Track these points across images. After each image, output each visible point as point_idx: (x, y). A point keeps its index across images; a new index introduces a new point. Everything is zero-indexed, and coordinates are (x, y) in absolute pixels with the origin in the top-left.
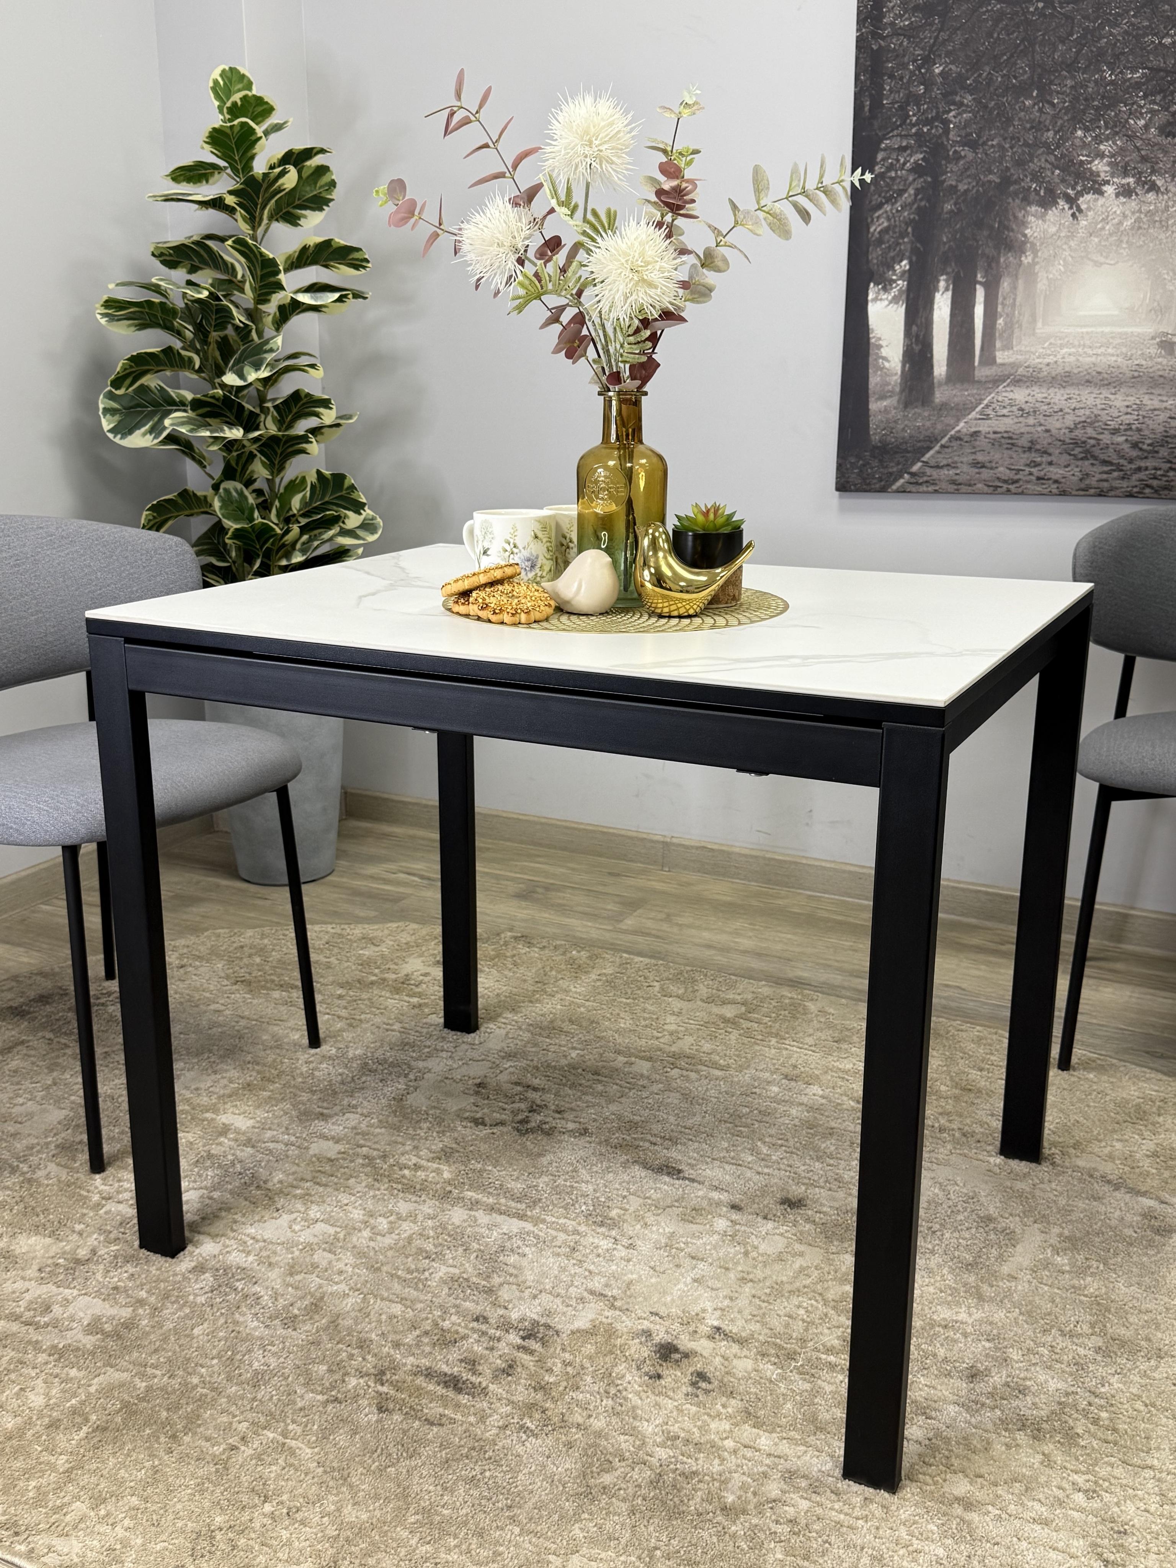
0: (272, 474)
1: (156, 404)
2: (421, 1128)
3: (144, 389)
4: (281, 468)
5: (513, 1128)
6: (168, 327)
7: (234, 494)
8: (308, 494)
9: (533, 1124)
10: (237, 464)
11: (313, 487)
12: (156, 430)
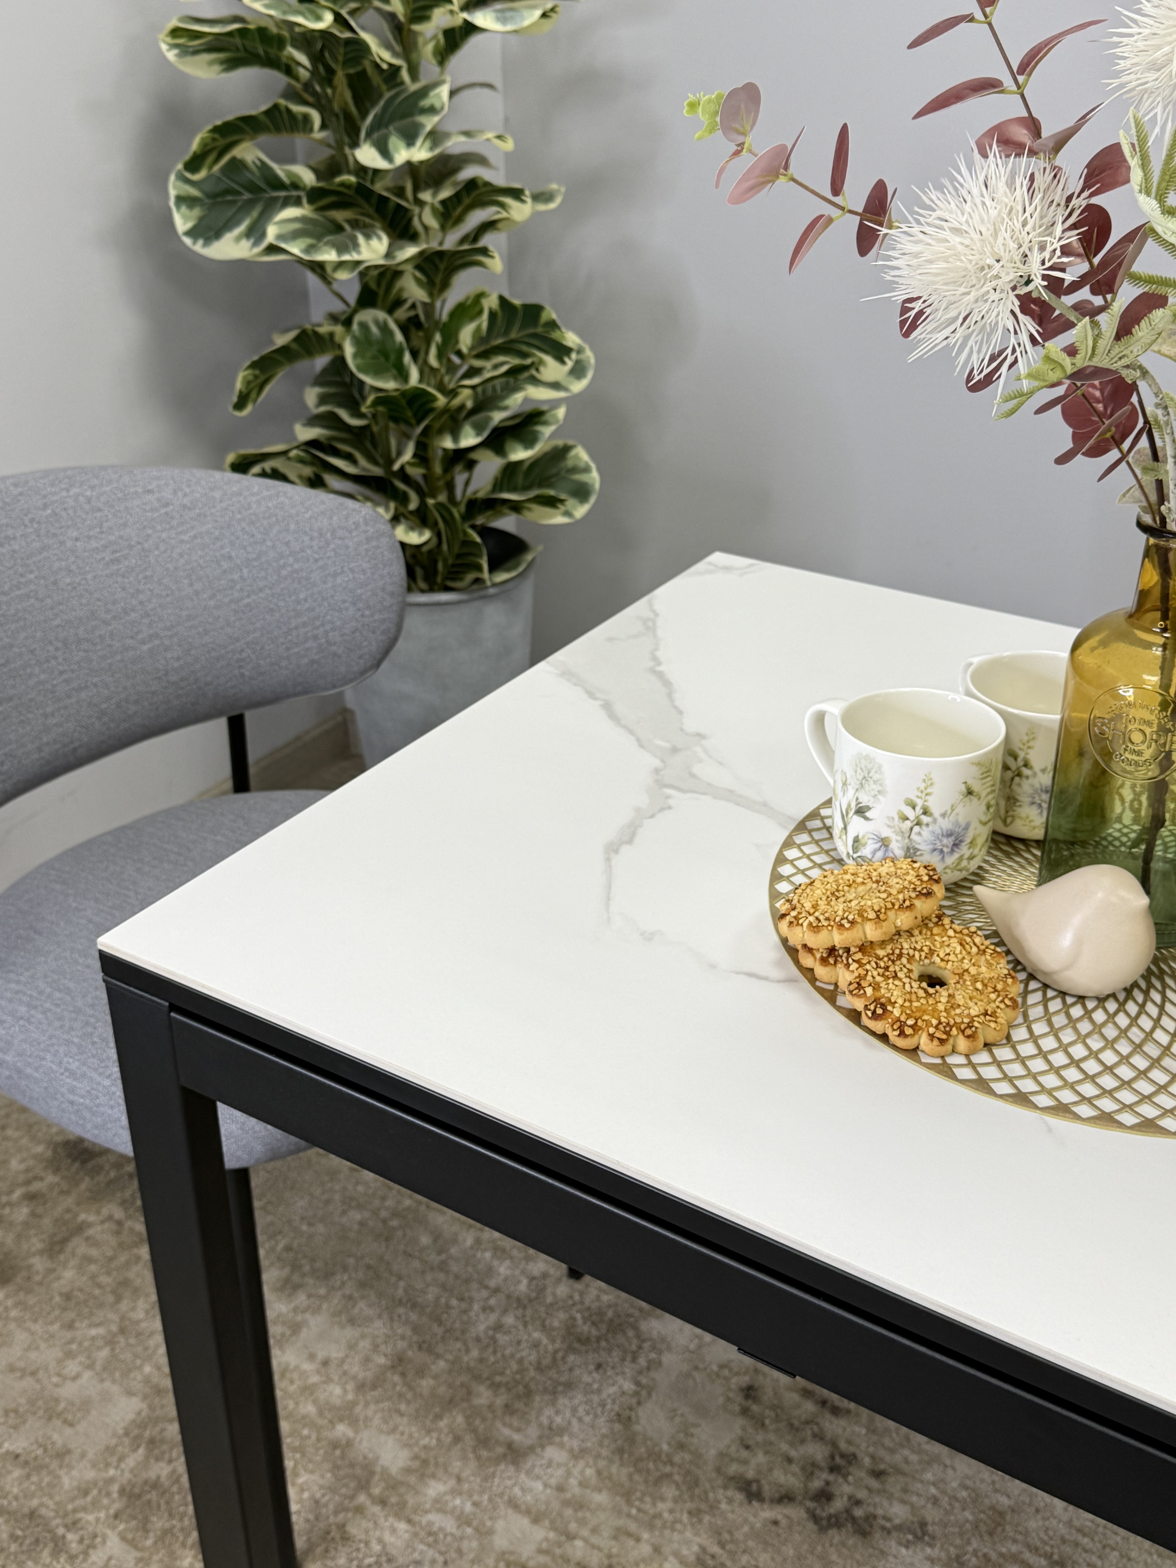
0: (431, 295)
1: (253, 188)
2: (663, 1499)
3: (237, 165)
4: (445, 285)
5: (808, 1511)
6: (272, 62)
7: (374, 330)
8: (485, 326)
9: (838, 1505)
10: (379, 284)
11: (492, 315)
12: (255, 232)
